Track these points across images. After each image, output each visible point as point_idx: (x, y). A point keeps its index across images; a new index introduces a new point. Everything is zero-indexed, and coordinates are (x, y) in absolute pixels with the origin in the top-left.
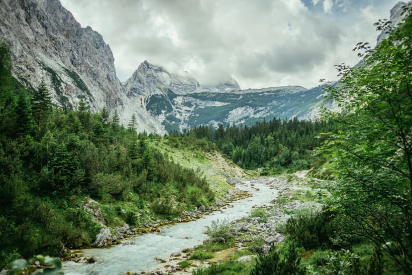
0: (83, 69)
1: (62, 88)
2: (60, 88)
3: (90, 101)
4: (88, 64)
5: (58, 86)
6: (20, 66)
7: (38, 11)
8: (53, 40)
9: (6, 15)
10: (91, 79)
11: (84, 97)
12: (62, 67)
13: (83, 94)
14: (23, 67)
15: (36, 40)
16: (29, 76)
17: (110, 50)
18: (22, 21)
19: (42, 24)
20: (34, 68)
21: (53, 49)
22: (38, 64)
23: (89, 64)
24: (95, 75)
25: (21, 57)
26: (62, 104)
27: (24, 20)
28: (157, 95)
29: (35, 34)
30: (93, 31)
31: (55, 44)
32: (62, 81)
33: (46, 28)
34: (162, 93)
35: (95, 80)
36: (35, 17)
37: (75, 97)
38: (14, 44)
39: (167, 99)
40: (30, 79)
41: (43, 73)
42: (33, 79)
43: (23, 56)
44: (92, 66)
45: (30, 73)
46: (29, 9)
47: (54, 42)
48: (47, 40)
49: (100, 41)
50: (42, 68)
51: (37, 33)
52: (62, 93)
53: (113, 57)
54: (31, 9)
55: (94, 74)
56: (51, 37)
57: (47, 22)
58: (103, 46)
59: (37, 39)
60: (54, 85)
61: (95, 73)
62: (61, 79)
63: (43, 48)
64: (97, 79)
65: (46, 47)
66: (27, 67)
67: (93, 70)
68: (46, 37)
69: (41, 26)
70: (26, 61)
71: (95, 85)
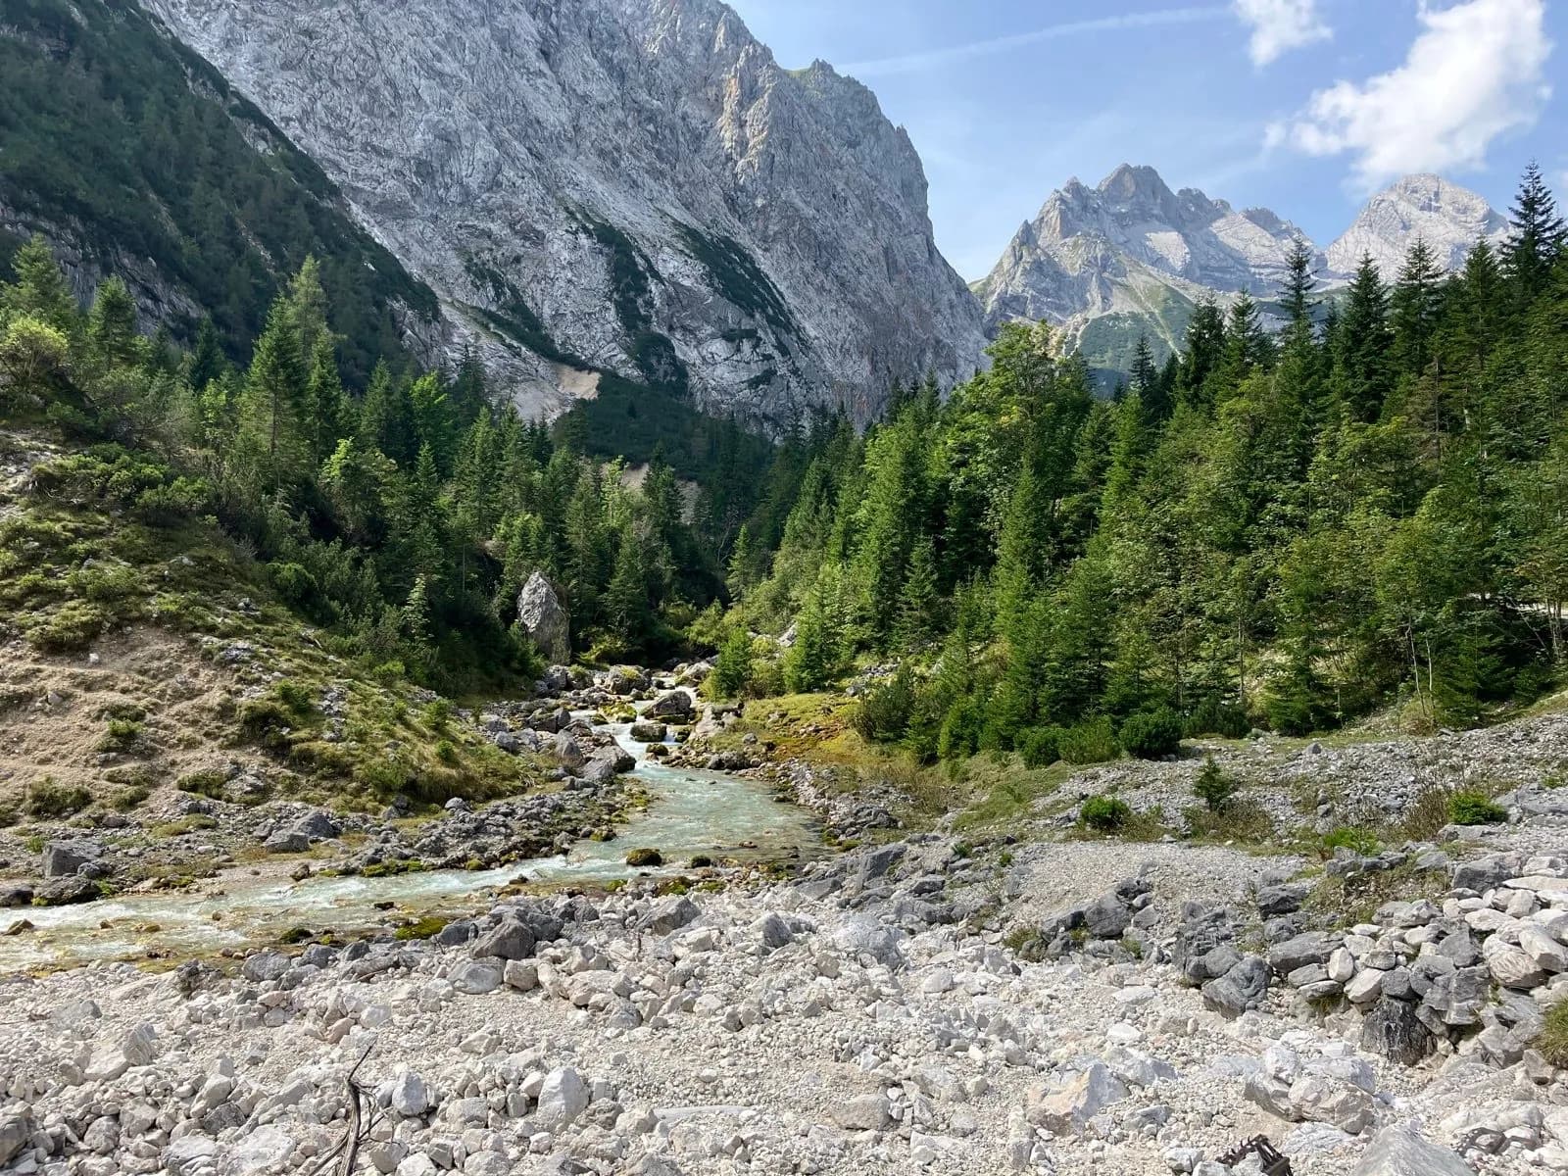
0: (773, 228)
1: (650, 304)
2: (640, 301)
3: (776, 354)
4: (792, 205)
5: (632, 294)
6: (482, 226)
7: (591, 16)
8: (650, 120)
9: (449, 37)
10: (808, 266)
11: (751, 334)
12: (677, 224)
13: (746, 324)
14: (495, 227)
15: (577, 129)
16: (517, 260)
17: (910, 146)
18: (521, 57)
19: (608, 63)
20: (540, 227)
21: (648, 157)
22: (563, 215)
23: (800, 204)
24: (822, 251)
25: (489, 189)
26: (642, 364)
27: (531, 54)
28: (1116, 317)
29: (576, 103)
30: (837, 76)
31: (654, 136)
32: (656, 275)
33: (622, 77)
34: (1137, 309)
35: (826, 269)
36: (579, 40)
37: (713, 336)
38: (466, 140)
39: (1158, 331)
40: (519, 273)
41: (576, 247)
42: (528, 273)
43: (499, 185)
44: (811, 212)
45: (520, 251)
46: (557, 12)
47: (651, 127)
48: (625, 124)
49: (864, 115)
50: (574, 226)
51: (584, 98)
52: (647, 320)
53: (921, 176)
54: (563, 10)
55: (819, 245)
56: (639, 112)
57: (625, 55)
58: (875, 132)
59: (583, 122)
60: (617, 289)
61: (825, 239)
62: (651, 268)
63: (602, 153)
64: (835, 266)
65: (617, 149)
66: (512, 226)
67: (817, 228)
68: (620, 114)
69: (602, 72)
70: (508, 206)
71: (821, 290)
